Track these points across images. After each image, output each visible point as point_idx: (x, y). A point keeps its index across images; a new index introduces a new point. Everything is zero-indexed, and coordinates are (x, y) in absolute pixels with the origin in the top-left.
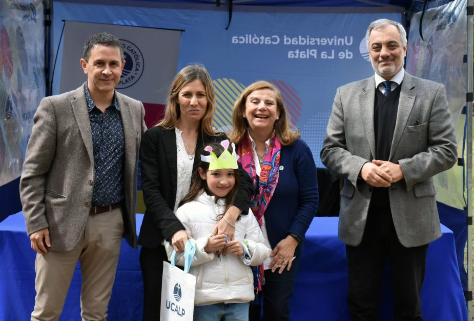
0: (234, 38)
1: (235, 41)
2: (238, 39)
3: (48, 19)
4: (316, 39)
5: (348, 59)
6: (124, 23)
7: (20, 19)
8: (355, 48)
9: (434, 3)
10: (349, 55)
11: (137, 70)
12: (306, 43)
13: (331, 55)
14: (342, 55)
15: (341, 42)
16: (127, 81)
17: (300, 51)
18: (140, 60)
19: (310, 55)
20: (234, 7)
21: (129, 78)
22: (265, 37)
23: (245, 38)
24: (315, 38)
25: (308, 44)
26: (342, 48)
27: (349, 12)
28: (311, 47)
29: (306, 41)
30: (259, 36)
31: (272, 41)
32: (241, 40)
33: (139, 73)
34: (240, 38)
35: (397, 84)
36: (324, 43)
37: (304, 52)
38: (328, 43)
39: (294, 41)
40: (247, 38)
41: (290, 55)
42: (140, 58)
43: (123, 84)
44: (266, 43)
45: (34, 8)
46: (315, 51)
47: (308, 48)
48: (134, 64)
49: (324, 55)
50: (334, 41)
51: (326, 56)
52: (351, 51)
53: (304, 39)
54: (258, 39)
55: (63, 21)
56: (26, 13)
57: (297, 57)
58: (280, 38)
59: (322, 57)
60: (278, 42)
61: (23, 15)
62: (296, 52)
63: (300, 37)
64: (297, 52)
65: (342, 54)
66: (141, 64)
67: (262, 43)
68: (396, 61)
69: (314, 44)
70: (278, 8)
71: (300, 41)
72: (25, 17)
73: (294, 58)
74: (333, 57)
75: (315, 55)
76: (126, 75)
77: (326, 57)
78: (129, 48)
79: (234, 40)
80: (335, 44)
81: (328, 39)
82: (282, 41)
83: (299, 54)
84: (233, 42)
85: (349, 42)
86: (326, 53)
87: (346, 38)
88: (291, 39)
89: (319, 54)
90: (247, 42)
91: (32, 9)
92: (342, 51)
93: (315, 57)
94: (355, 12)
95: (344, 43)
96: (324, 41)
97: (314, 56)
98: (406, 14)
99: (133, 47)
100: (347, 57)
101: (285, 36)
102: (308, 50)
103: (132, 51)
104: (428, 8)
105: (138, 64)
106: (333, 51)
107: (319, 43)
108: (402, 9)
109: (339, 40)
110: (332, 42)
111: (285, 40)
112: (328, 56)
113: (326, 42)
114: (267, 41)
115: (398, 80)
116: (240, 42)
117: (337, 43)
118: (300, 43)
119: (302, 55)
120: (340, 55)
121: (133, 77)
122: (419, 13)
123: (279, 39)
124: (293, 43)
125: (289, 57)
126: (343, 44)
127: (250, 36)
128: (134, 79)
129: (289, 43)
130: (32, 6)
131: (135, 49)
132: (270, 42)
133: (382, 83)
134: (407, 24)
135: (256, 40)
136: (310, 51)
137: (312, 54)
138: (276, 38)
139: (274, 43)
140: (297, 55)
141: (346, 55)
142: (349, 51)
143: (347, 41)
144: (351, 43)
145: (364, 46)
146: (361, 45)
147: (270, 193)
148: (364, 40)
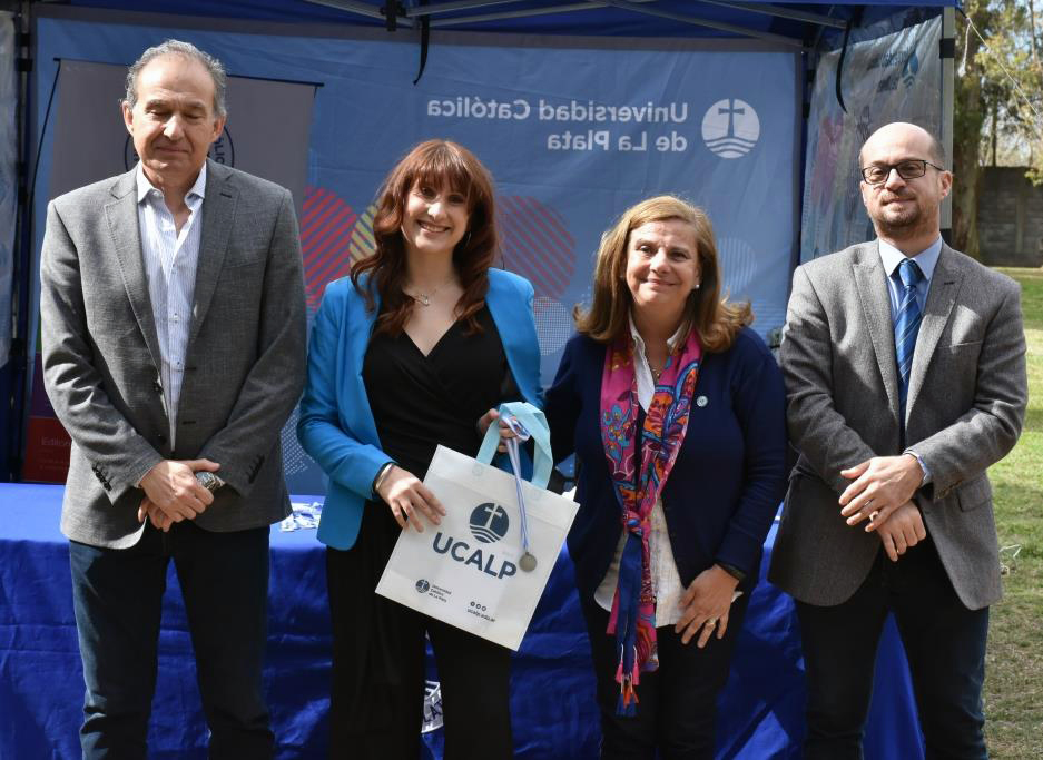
0: (431, 103)
1: (435, 111)
2: (441, 106)
3: (25, 56)
4: (609, 108)
5: (677, 152)
8: (692, 128)
9: (866, 31)
10: (679, 144)
12: (587, 117)
13: (640, 145)
14: (664, 144)
15: (661, 114)
17: (573, 135)
18: (226, 149)
19: (594, 143)
20: (432, 33)
22: (499, 102)
23: (456, 104)
24: (606, 106)
25: (591, 119)
26: (663, 128)
27: (683, 49)
28: (596, 126)
29: (588, 111)
30: (486, 101)
31: (513, 113)
32: (448, 109)
34: (445, 103)
36: (624, 117)
37: (583, 137)
38: (633, 117)
39: (560, 113)
40: (460, 105)
41: (552, 142)
42: (226, 143)
44: (501, 116)
46: (606, 134)
47: (591, 129)
49: (624, 143)
50: (646, 113)
51: (629, 144)
52: (683, 135)
53: (581, 108)
54: (484, 108)
55: (56, 59)
57: (566, 147)
58: (531, 106)
59: (621, 148)
60: (526, 115)
62: (564, 137)
63: (574, 103)
64: (568, 136)
65: (663, 141)
66: (227, 158)
67: (492, 116)
69: (604, 118)
70: (529, 37)
71: (574, 113)
73: (561, 148)
74: (643, 148)
75: (606, 143)
77: (628, 149)
79: (433, 108)
80: (650, 120)
81: (635, 109)
82: (534, 113)
83: (571, 141)
84: (430, 113)
85: (679, 114)
86: (627, 138)
87: (673, 105)
88: (555, 109)
89: (613, 142)
90: (459, 114)
92: (663, 135)
93: (606, 148)
94: (693, 49)
95: (670, 118)
96: (626, 114)
97: (602, 146)
98: (806, 56)
100: (675, 148)
101: (542, 102)
102: (591, 133)
104: (855, 42)
105: (220, 157)
106: (644, 135)
107: (614, 118)
108: (797, 43)
109: (658, 110)
110: (642, 115)
111: (542, 110)
112: (633, 145)
113: (629, 114)
114: (503, 111)
116: (445, 113)
117: (653, 118)
118: (574, 117)
119: (578, 143)
120: (658, 142)
122: (834, 53)
123: (528, 109)
124: (559, 118)
125: (550, 146)
126: (666, 119)
127: (467, 100)
129: (549, 118)
132: (509, 114)
134: (807, 78)
135: (479, 110)
136: (594, 134)
137: (598, 142)
138: (522, 105)
139: (517, 117)
140: (568, 142)
141: (674, 143)
142: (678, 136)
143: (678, 114)
144: (684, 117)
145: (713, 125)
146: (705, 122)
147: (666, 461)
148: (713, 111)
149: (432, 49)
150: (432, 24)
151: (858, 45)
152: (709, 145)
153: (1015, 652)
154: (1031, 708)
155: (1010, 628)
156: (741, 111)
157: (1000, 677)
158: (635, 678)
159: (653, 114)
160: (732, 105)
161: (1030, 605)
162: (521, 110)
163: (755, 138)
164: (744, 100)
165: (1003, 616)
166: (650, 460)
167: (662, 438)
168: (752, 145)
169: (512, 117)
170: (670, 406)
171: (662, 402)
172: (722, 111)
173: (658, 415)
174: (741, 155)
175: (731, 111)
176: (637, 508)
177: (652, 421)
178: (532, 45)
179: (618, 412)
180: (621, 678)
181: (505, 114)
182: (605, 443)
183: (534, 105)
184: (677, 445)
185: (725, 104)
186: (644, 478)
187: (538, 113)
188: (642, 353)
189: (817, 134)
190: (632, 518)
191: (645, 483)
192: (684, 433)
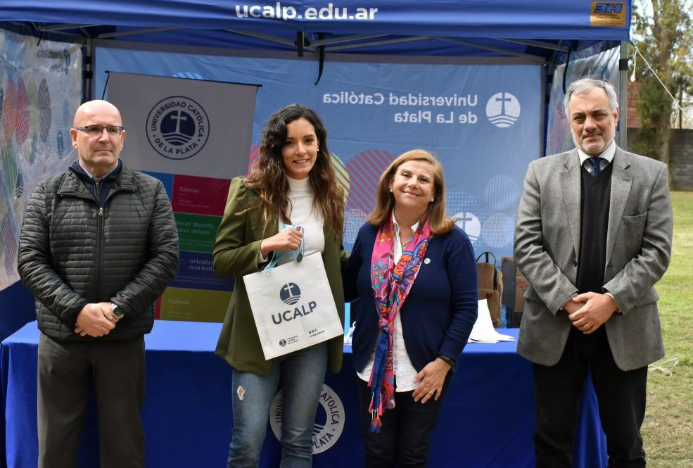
0: (326, 95)
1: (327, 100)
2: (331, 97)
3: (88, 70)
4: (431, 98)
5: (471, 124)
6: (186, 75)
7: (47, 70)
8: (480, 110)
10: (473, 119)
11: (200, 135)
12: (418, 103)
13: (450, 120)
14: (463, 119)
15: (462, 102)
16: (187, 150)
17: (410, 114)
18: (205, 124)
19: (422, 118)
20: (326, 55)
21: (190, 146)
22: (365, 94)
23: (340, 95)
24: (429, 96)
25: (420, 104)
26: (464, 110)
27: (474, 64)
28: (423, 108)
29: (418, 100)
30: (358, 94)
31: (374, 101)
32: (335, 99)
33: (203, 139)
34: (334, 96)
35: (607, 161)
36: (440, 103)
37: (415, 115)
38: (445, 103)
39: (402, 101)
40: (342, 96)
41: (397, 118)
42: (205, 120)
43: (182, 153)
44: (366, 102)
45: (69, 55)
46: (429, 113)
47: (420, 110)
48: (197, 128)
49: (440, 118)
50: (453, 101)
51: (443, 119)
52: (475, 114)
53: (414, 98)
54: (357, 98)
55: (107, 72)
56: (57, 61)
57: (406, 121)
58: (384, 96)
59: (438, 121)
60: (382, 102)
61: (51, 65)
62: (404, 114)
63: (410, 95)
64: (406, 114)
65: (463, 117)
66: (206, 129)
67: (361, 102)
68: (604, 135)
69: (428, 104)
70: (383, 57)
71: (410, 101)
72: (54, 67)
73: (402, 122)
74: (451, 121)
75: (429, 119)
76: (187, 142)
77: (442, 122)
78: (190, 108)
79: (326, 98)
80: (455, 105)
81: (446, 98)
82: (387, 101)
83: (409, 117)
84: (325, 101)
85: (472, 101)
86: (442, 115)
87: (469, 96)
88: (399, 98)
89: (434, 118)
90: (342, 102)
91: (65, 56)
92: (463, 114)
93: (430, 121)
94: (481, 64)
95: (467, 103)
96: (440, 101)
97: (427, 120)
98: (547, 67)
99: (195, 106)
100: (470, 121)
101: (391, 94)
102: (420, 112)
103: (194, 111)
104: (574, 59)
105: (202, 128)
106: (452, 113)
107: (434, 104)
108: (541, 59)
109: (460, 99)
110: (450, 102)
111: (391, 99)
112: (446, 119)
113: (443, 101)
114: (368, 100)
115: (608, 156)
116: (334, 102)
117: (457, 104)
118: (410, 103)
119: (412, 118)
120: (460, 118)
121: (195, 145)
122: (561, 66)
123: (383, 98)
124: (401, 103)
125: (396, 120)
126: (465, 104)
127: (347, 94)
128: (196, 147)
129: (396, 103)
130: (66, 54)
131: (199, 109)
132: (372, 102)
133: (588, 159)
134: (548, 80)
135: (354, 99)
136: (422, 113)
137: (424, 117)
138: (378, 96)
139: (376, 103)
140: (406, 118)
141: (469, 119)
142: (472, 114)
143: (470, 101)
144: (475, 103)
145: (493, 108)
146: (488, 106)
147: (404, 291)
148: (493, 99)
149: (326, 64)
150: (326, 49)
151: (576, 61)
152: (490, 119)
153: (671, 420)
154: (677, 452)
155: (670, 407)
156: (509, 100)
157: (661, 435)
158: (380, 411)
159: (457, 102)
160: (503, 96)
161: (682, 394)
162: (379, 99)
163: (518, 115)
164: (510, 93)
165: (666, 400)
166: (396, 290)
167: (403, 278)
168: (516, 120)
169: (373, 104)
170: (409, 262)
171: (405, 259)
172: (498, 100)
173: (402, 266)
174: (508, 126)
175: (503, 100)
176: (387, 317)
177: (398, 268)
178: (385, 62)
179: (380, 263)
180: (371, 411)
181: (369, 101)
182: (372, 280)
183: (386, 96)
184: (411, 282)
185: (499, 95)
186: (391, 299)
187: (388, 101)
188: (397, 234)
189: (553, 114)
190: (383, 322)
191: (391, 303)
192: (415, 276)
